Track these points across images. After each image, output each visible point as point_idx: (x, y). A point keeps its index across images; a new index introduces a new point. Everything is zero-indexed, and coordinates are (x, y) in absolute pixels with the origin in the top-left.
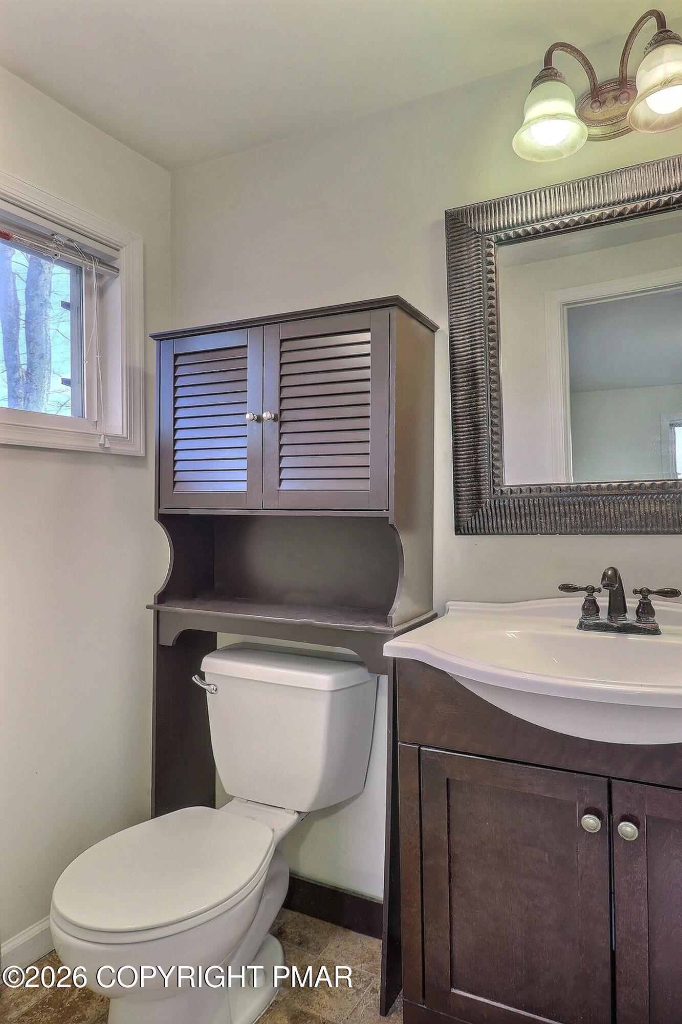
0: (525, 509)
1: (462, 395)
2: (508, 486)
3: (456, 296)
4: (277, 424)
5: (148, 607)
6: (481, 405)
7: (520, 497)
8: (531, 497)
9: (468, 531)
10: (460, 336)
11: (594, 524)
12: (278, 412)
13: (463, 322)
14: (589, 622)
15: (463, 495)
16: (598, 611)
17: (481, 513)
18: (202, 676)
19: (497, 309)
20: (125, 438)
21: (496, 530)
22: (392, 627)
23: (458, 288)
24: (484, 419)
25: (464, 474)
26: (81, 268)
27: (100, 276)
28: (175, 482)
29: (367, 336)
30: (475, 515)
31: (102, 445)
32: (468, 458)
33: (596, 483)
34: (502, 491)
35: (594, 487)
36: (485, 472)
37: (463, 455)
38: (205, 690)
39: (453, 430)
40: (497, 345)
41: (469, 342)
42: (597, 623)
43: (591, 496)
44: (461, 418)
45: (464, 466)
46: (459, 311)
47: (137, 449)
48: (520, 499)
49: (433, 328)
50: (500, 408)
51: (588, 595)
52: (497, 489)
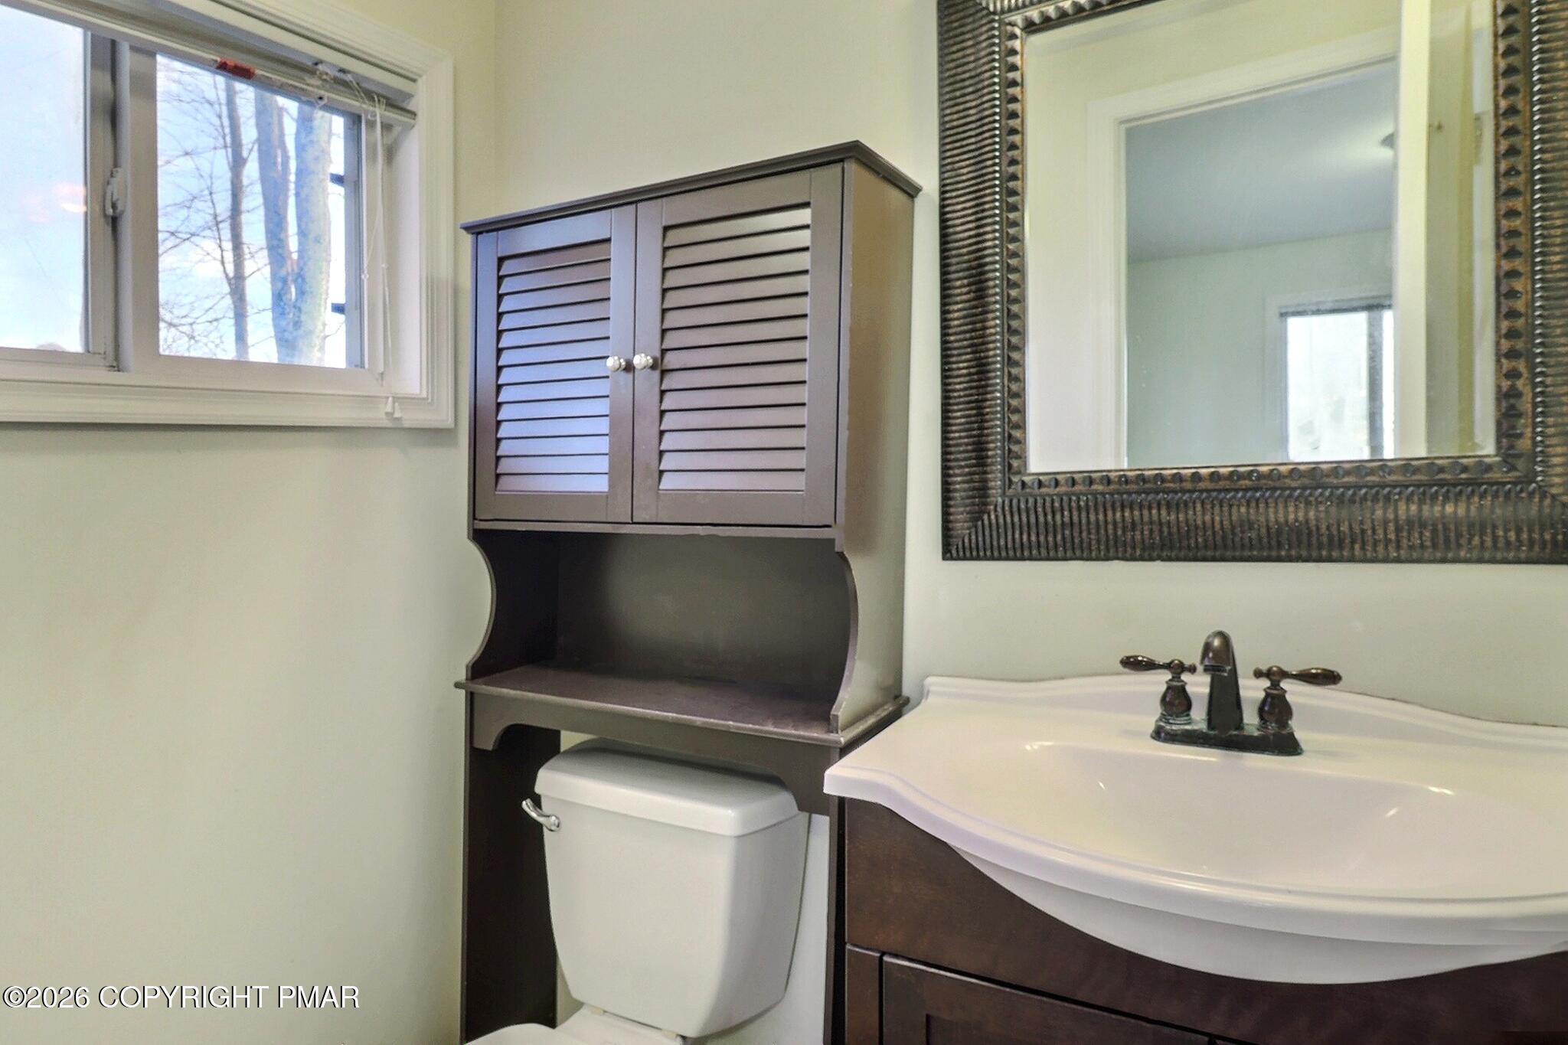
0: (1063, 515)
1: (959, 310)
2: (1033, 474)
3: (952, 132)
4: (657, 374)
5: (458, 685)
6: (991, 327)
7: (1055, 494)
8: (1074, 494)
9: (964, 553)
10: (958, 203)
11: (1185, 543)
12: (658, 354)
13: (964, 178)
14: (1174, 727)
15: (956, 490)
16: (1188, 705)
17: (986, 522)
18: (537, 802)
19: (1022, 152)
20: (424, 399)
21: (1011, 553)
22: (837, 733)
23: (956, 116)
24: (995, 354)
25: (960, 452)
26: (359, 117)
27: (387, 127)
28: (498, 476)
29: (804, 216)
30: (976, 527)
31: (389, 415)
32: (967, 423)
33: (1191, 468)
34: (1024, 484)
35: (1186, 475)
36: (995, 449)
37: (959, 417)
38: (540, 826)
39: (942, 374)
40: (1021, 219)
41: (973, 214)
42: (1187, 731)
43: (1180, 491)
44: (955, 352)
45: (960, 438)
46: (957, 159)
47: (443, 416)
48: (1055, 497)
49: (911, 191)
50: (1021, 332)
51: (1173, 677)
52: (1015, 479)
